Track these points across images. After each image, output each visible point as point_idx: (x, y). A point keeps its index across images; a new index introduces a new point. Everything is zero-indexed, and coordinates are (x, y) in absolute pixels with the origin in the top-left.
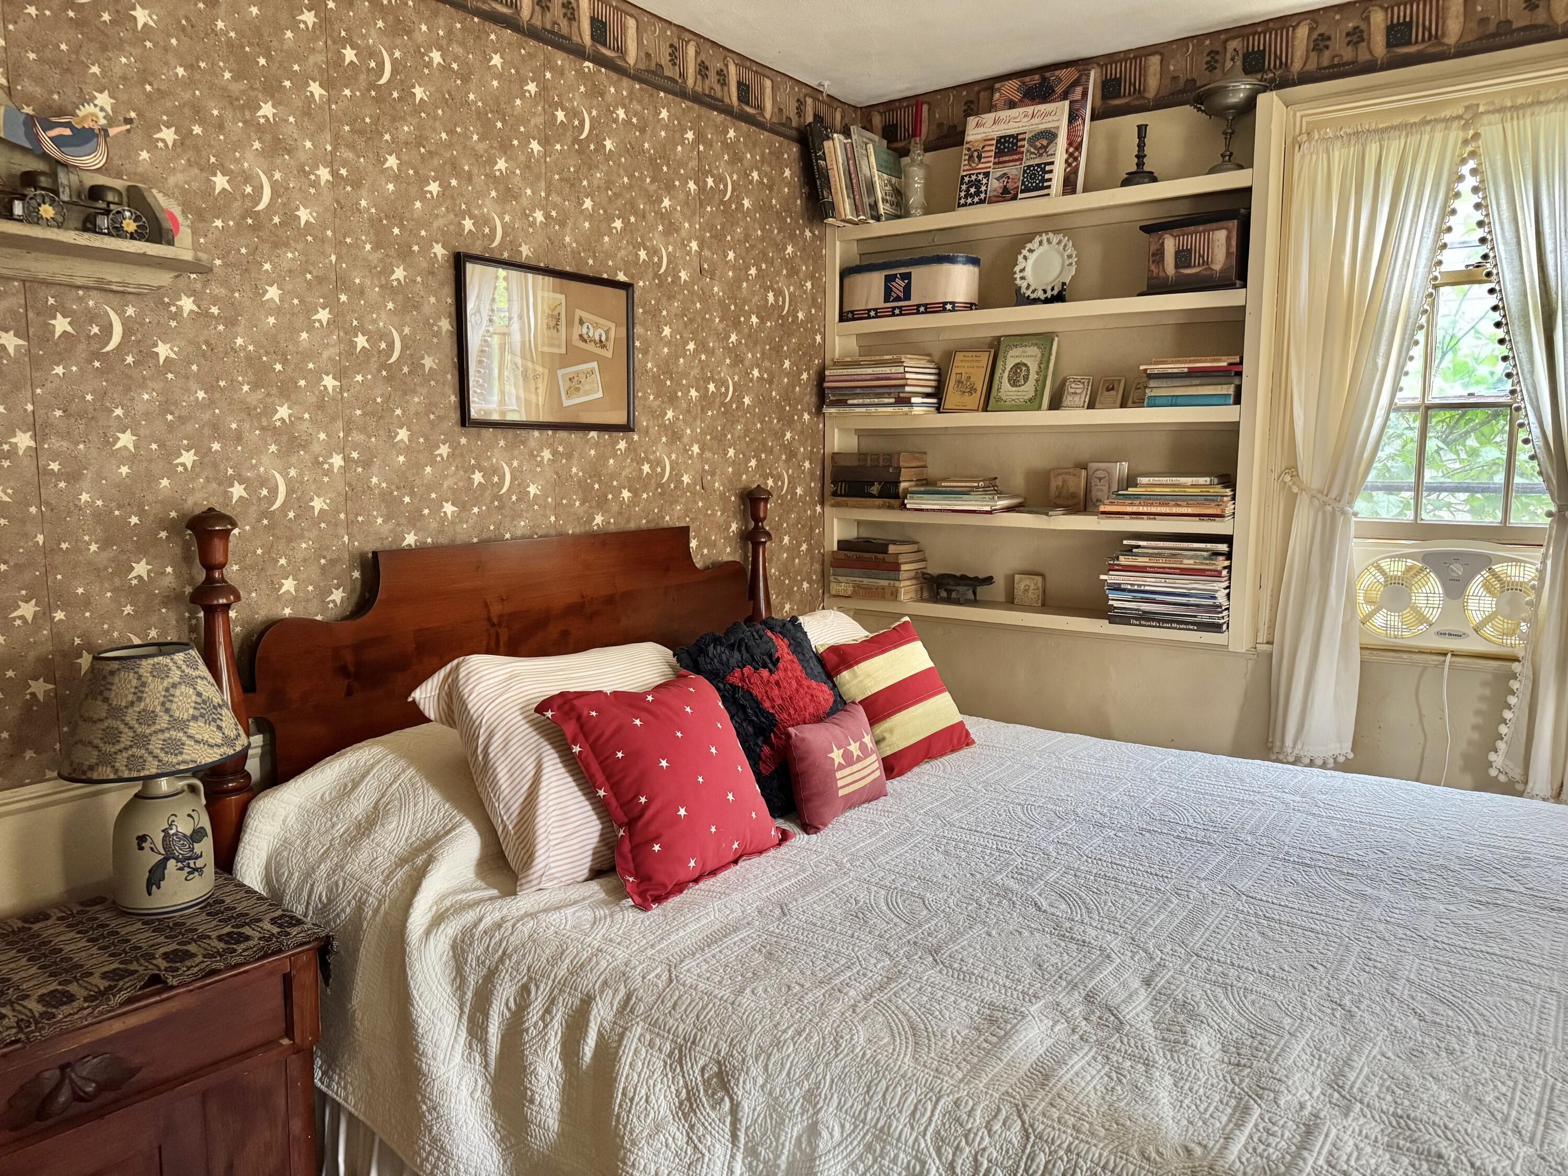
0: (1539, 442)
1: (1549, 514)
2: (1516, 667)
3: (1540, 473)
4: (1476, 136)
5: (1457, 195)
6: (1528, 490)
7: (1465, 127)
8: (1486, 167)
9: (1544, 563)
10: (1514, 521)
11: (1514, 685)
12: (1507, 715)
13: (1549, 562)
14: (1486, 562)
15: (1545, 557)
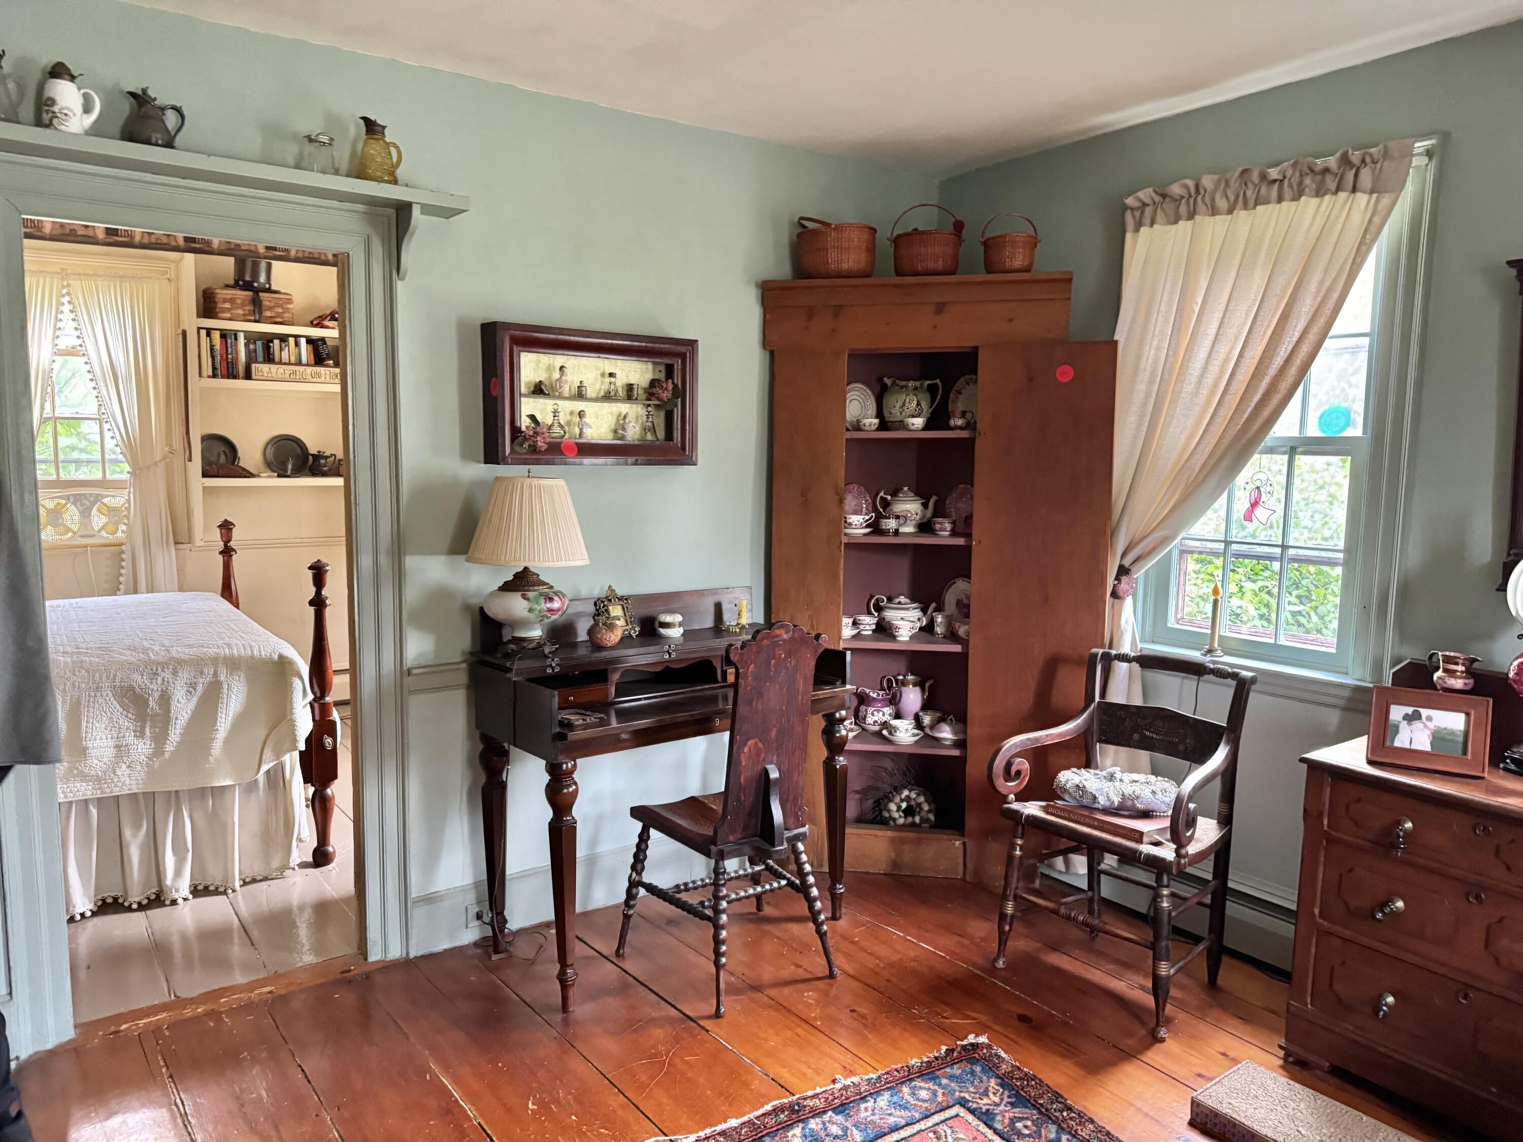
0: (119, 438)
1: (129, 472)
2: (123, 548)
3: (121, 453)
4: (69, 285)
5: (62, 312)
6: (116, 462)
7: (63, 279)
8: (75, 301)
9: (129, 496)
10: (109, 476)
11: (124, 556)
12: (123, 571)
13: (132, 496)
14: (98, 498)
15: (129, 492)
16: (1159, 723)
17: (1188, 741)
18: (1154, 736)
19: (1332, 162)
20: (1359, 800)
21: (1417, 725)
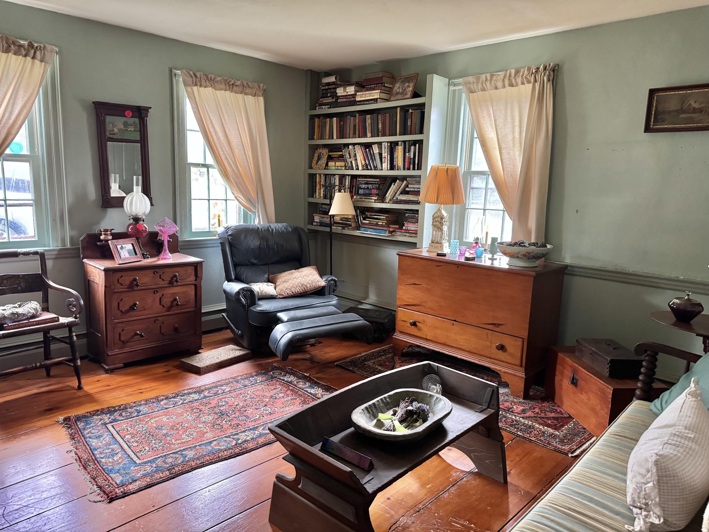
16: (5, 282)
17: (22, 285)
18: (4, 288)
19: (25, 43)
20: (122, 277)
21: (124, 250)
